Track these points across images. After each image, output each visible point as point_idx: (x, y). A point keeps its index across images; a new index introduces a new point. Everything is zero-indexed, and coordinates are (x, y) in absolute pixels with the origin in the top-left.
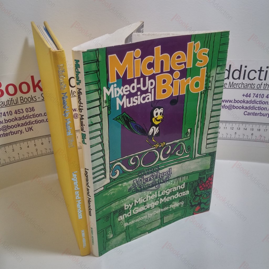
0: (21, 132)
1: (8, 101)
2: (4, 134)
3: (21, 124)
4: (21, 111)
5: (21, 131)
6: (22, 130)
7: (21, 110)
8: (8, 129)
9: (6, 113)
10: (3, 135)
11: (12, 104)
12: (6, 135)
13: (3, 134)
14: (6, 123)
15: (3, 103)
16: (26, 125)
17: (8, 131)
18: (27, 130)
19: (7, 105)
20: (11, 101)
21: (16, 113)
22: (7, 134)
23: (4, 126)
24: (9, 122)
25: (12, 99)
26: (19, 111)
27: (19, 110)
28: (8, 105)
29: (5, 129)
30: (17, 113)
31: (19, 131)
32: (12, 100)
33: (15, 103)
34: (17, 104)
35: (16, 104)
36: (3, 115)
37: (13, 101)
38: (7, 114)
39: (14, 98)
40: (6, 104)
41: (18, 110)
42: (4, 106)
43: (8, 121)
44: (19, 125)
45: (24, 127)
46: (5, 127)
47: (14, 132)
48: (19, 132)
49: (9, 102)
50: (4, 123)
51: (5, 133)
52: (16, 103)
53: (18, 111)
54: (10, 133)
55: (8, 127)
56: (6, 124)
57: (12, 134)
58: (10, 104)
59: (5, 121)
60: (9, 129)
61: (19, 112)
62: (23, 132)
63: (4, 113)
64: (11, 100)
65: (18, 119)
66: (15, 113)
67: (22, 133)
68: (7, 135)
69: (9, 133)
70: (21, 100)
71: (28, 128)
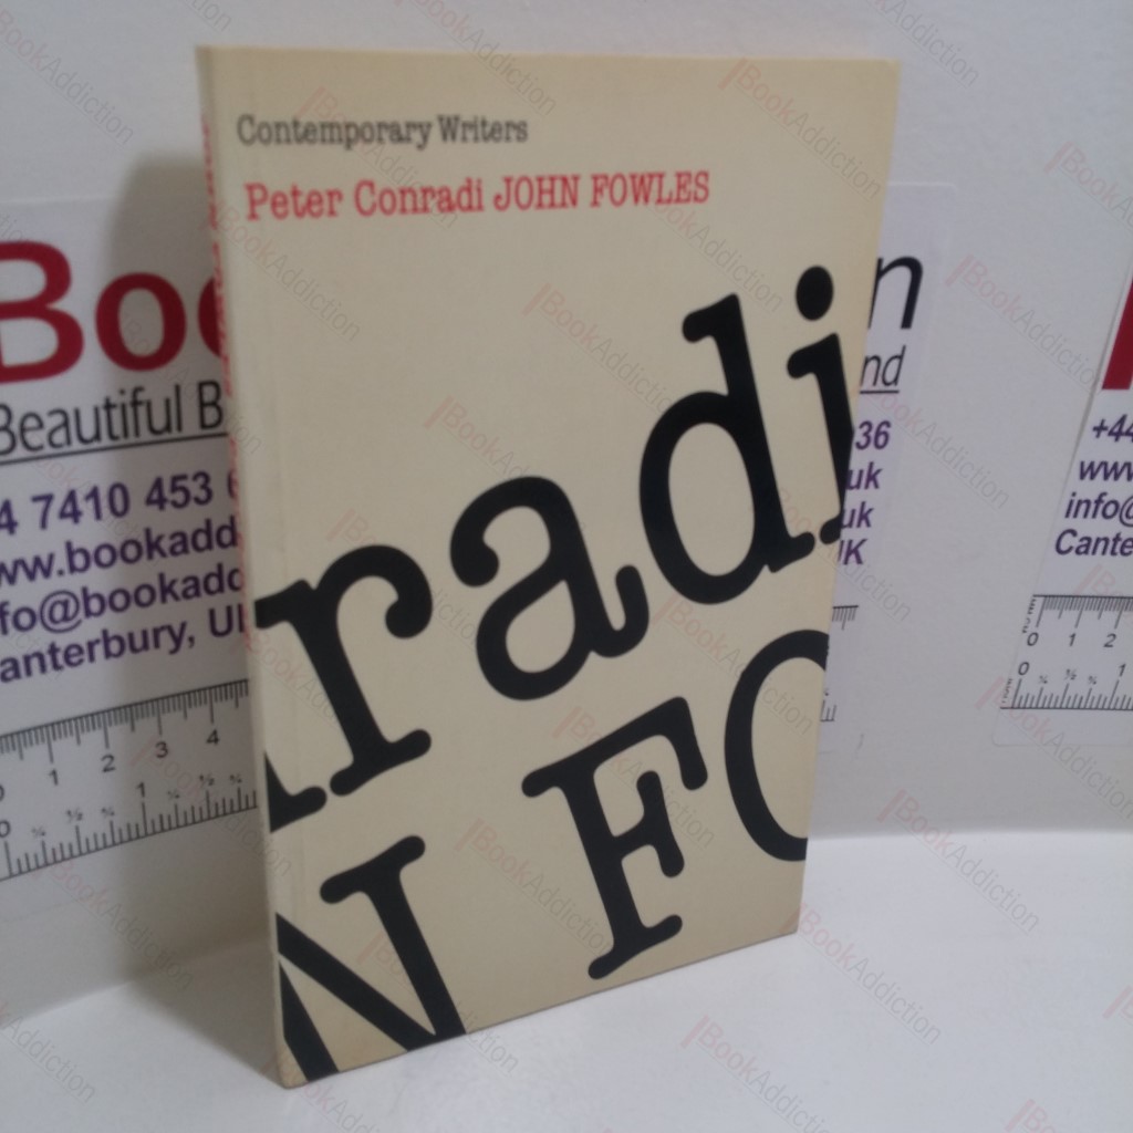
0: (177, 641)
1: (109, 406)
2: (53, 650)
3: (185, 580)
4: (195, 489)
5: (177, 630)
6: (183, 626)
7: (195, 477)
8: (88, 613)
9: (87, 498)
10: (48, 659)
11: (137, 433)
12: (67, 656)
13: (44, 649)
14: (73, 569)
15: (66, 424)
16: (221, 589)
17: (89, 630)
18: (221, 625)
19: (97, 437)
20: (130, 411)
21: (156, 498)
22: (74, 651)
23: (63, 597)
24: (99, 564)
25: (137, 390)
26: (180, 483)
27: (184, 477)
28: (105, 441)
29: (66, 618)
30: (161, 502)
31: (163, 628)
32: (135, 403)
33: (159, 423)
34: (175, 434)
35: (166, 436)
36: (63, 515)
37: (142, 410)
38: (86, 508)
39: (156, 384)
40: (88, 432)
41: (175, 479)
42: (76, 445)
43: (93, 558)
44: (167, 590)
45: (204, 603)
46: (65, 604)
47: (131, 636)
48: (165, 637)
49: (116, 414)
50: (61, 573)
51: (62, 641)
52: (168, 428)
53: (174, 489)
54: (97, 641)
55: (87, 598)
56: (74, 583)
57: (108, 654)
58: (118, 430)
59: (71, 552)
60: (93, 619)
61: (179, 497)
62: (191, 639)
63: (71, 497)
64: (127, 398)
65: (165, 544)
66: (149, 501)
67: (185, 643)
68: (74, 660)
69: (91, 645)
70: (202, 405)
71: (229, 609)
